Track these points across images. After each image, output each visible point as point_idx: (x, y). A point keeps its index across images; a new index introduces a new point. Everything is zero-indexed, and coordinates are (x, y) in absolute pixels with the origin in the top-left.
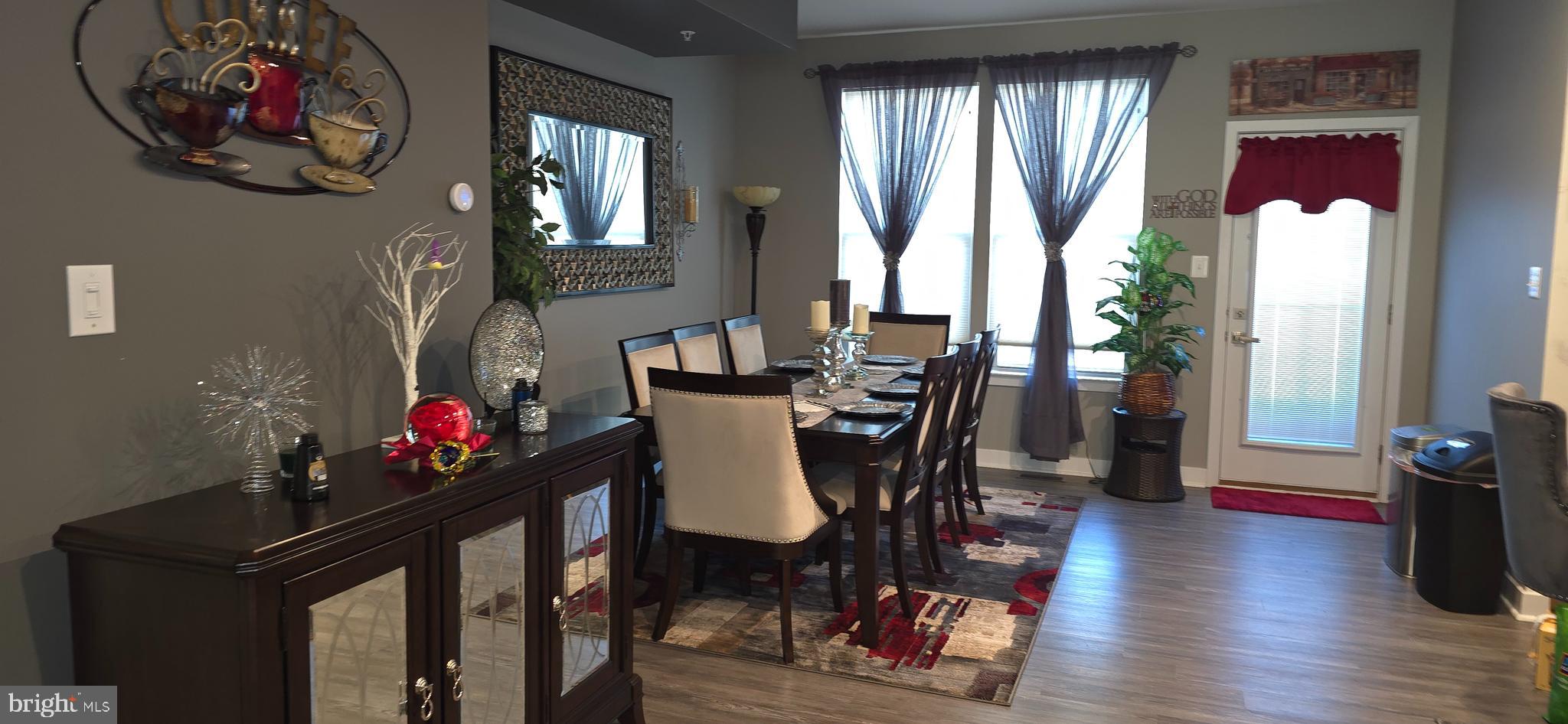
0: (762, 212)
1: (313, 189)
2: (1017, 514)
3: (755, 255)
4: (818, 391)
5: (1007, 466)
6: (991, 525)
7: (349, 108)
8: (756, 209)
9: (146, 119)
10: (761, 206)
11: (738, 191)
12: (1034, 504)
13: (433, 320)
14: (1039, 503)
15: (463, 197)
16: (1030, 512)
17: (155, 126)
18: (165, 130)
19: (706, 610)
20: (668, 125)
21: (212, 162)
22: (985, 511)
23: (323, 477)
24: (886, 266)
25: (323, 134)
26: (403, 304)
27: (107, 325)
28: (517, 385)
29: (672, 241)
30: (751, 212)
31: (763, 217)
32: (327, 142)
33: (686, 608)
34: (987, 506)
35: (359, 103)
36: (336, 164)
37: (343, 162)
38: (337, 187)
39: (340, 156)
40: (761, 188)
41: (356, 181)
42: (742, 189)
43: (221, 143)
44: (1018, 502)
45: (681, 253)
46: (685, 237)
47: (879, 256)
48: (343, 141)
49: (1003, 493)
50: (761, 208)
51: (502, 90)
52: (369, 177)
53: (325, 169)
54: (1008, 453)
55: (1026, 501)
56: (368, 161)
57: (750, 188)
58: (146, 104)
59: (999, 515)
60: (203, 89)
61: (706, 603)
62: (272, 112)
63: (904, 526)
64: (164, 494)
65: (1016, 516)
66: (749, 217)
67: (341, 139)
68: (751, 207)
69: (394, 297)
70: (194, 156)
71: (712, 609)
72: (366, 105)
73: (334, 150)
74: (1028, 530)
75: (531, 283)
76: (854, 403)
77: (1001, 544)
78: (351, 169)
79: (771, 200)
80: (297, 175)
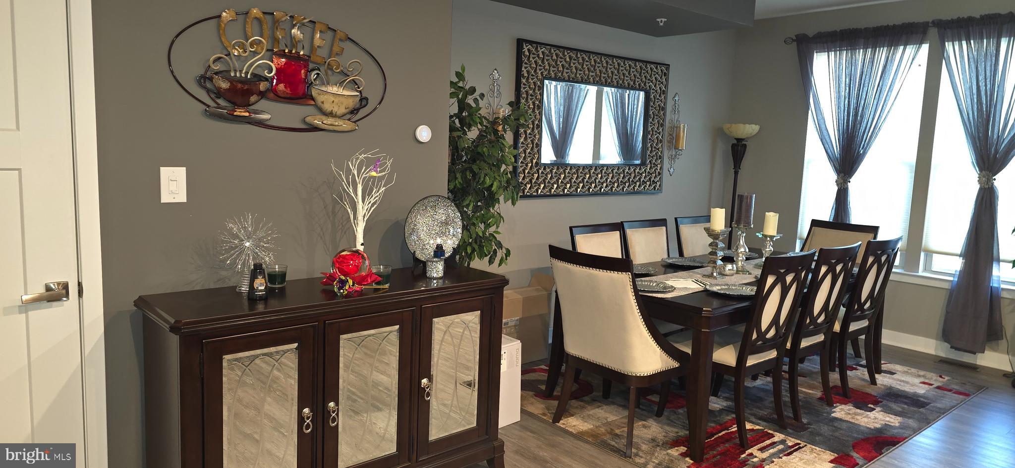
0: (744, 143)
1: (315, 129)
2: (907, 390)
3: (736, 173)
4: (712, 274)
5: (932, 351)
6: (875, 395)
7: (340, 83)
8: (739, 140)
9: (208, 91)
10: (744, 138)
11: (726, 127)
12: (931, 385)
13: (375, 206)
14: (936, 384)
15: (424, 133)
16: (921, 390)
17: (213, 96)
18: (220, 98)
19: (600, 411)
20: (665, 83)
21: (247, 114)
22: (878, 382)
23: (263, 288)
24: (837, 185)
25: (320, 99)
26: (356, 195)
27: (182, 198)
28: (437, 248)
29: (662, 162)
30: (735, 142)
31: (745, 146)
32: (323, 103)
33: (589, 407)
34: (881, 379)
35: (347, 80)
36: (331, 114)
37: (334, 114)
38: (331, 128)
39: (332, 110)
40: (742, 125)
41: (345, 125)
42: (728, 125)
43: (253, 104)
44: (917, 381)
45: (672, 170)
46: (676, 160)
47: (833, 176)
48: (333, 102)
49: (909, 371)
50: (744, 139)
51: (524, 65)
52: (355, 122)
53: (324, 118)
54: (934, 341)
55: (926, 381)
56: (354, 111)
57: (733, 125)
58: (208, 85)
59: (890, 388)
60: (243, 75)
61: (605, 407)
62: (285, 87)
63: (799, 382)
64: (212, 286)
65: (906, 391)
66: (733, 146)
67: (332, 101)
68: (735, 139)
69: (351, 191)
70: (236, 111)
71: (605, 412)
72: (353, 80)
73: (327, 107)
74: (906, 403)
75: (492, 187)
76: (727, 285)
77: (872, 410)
78: (344, 118)
79: (751, 134)
80: (304, 121)
